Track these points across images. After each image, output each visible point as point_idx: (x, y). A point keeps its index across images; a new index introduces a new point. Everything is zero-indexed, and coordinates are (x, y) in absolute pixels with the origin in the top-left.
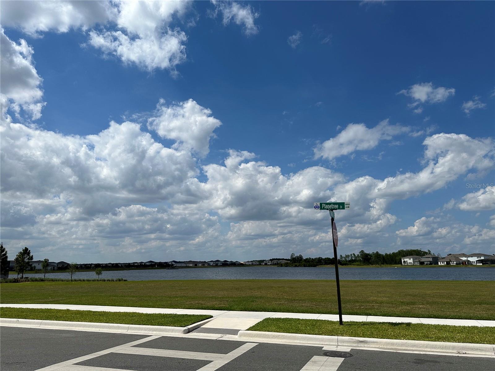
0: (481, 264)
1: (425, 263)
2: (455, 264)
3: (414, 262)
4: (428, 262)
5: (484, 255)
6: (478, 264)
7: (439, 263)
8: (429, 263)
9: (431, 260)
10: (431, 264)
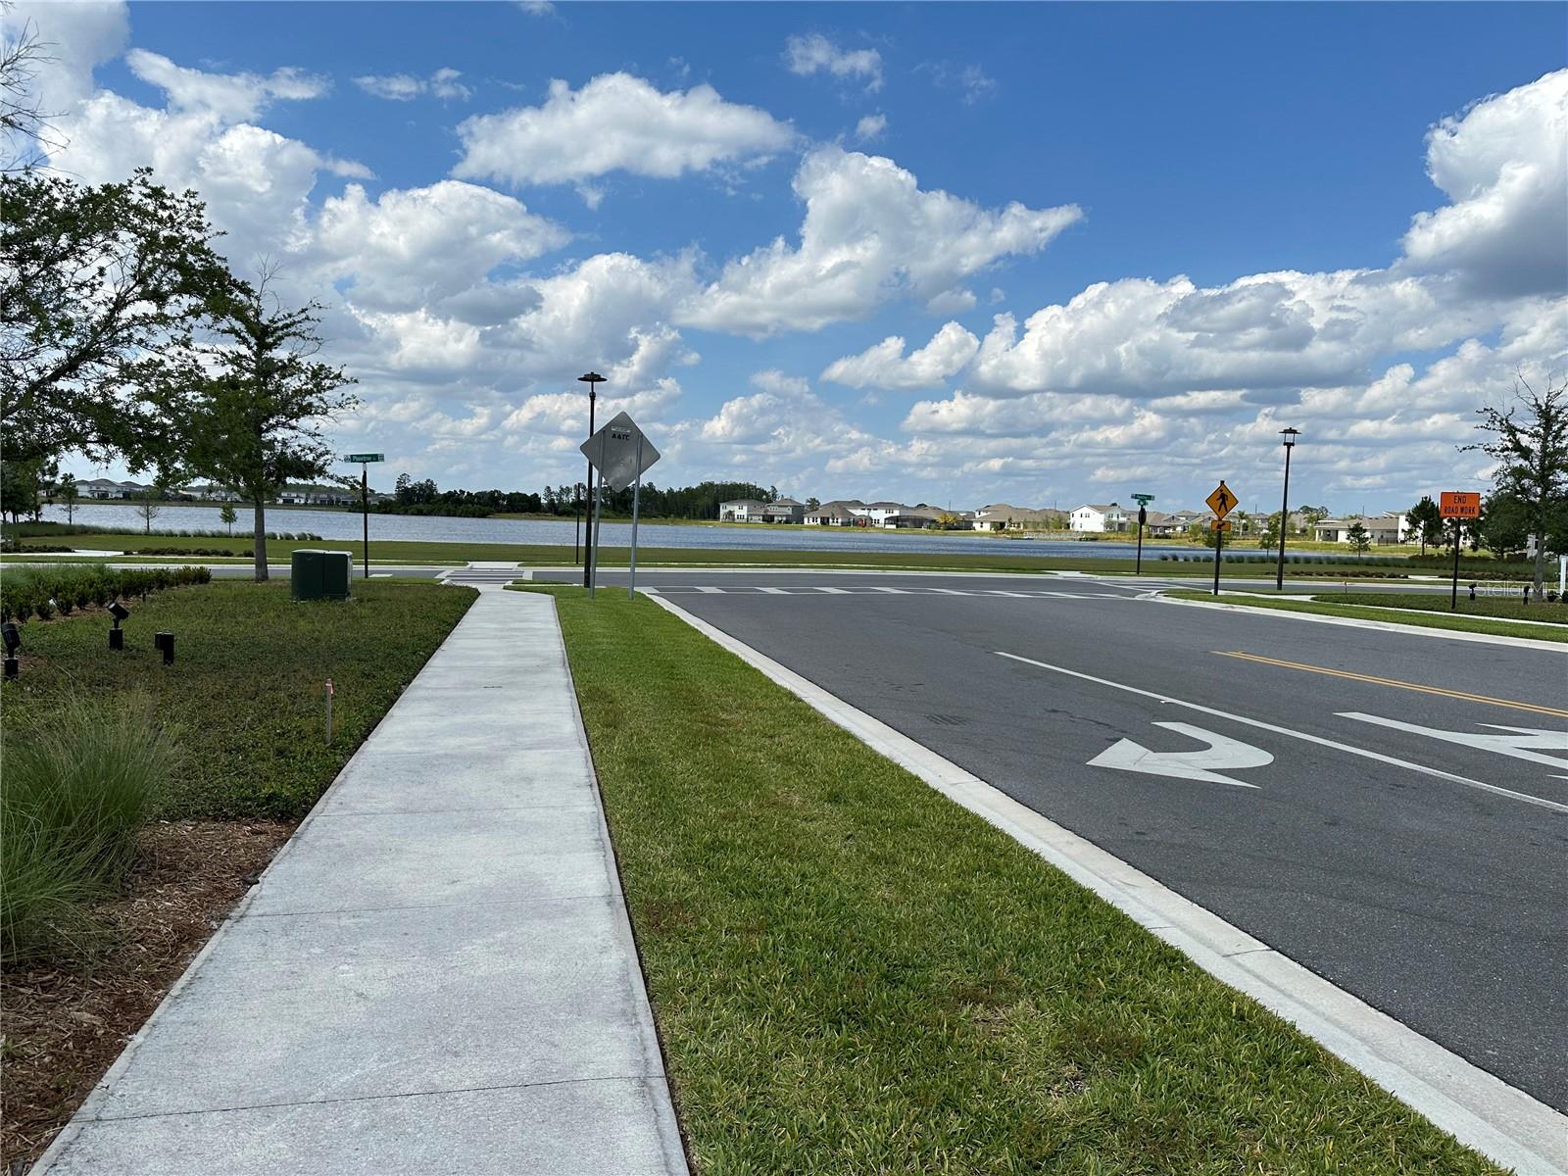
0: (894, 527)
1: (776, 518)
2: (839, 524)
3: (751, 515)
4: (782, 516)
5: (902, 507)
6: (888, 527)
7: (806, 520)
8: (784, 519)
9: (790, 512)
10: (787, 522)
